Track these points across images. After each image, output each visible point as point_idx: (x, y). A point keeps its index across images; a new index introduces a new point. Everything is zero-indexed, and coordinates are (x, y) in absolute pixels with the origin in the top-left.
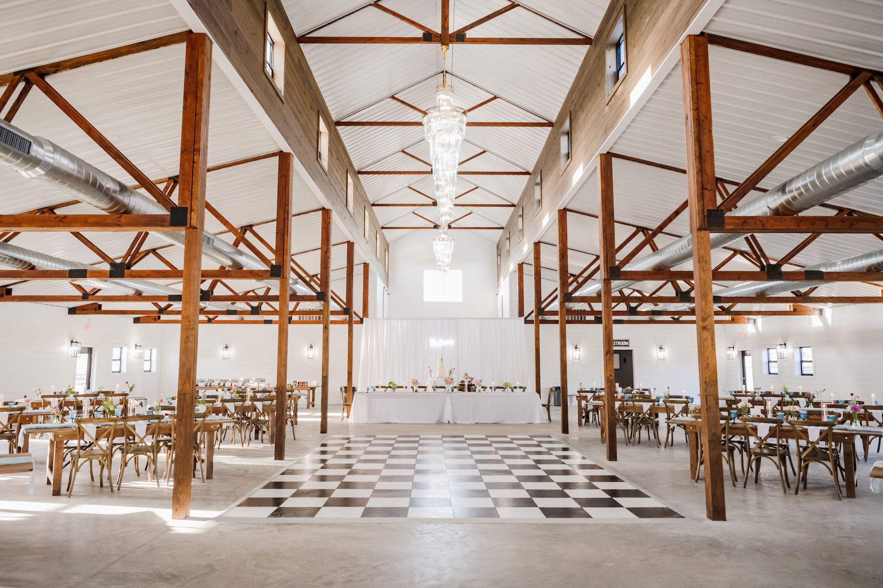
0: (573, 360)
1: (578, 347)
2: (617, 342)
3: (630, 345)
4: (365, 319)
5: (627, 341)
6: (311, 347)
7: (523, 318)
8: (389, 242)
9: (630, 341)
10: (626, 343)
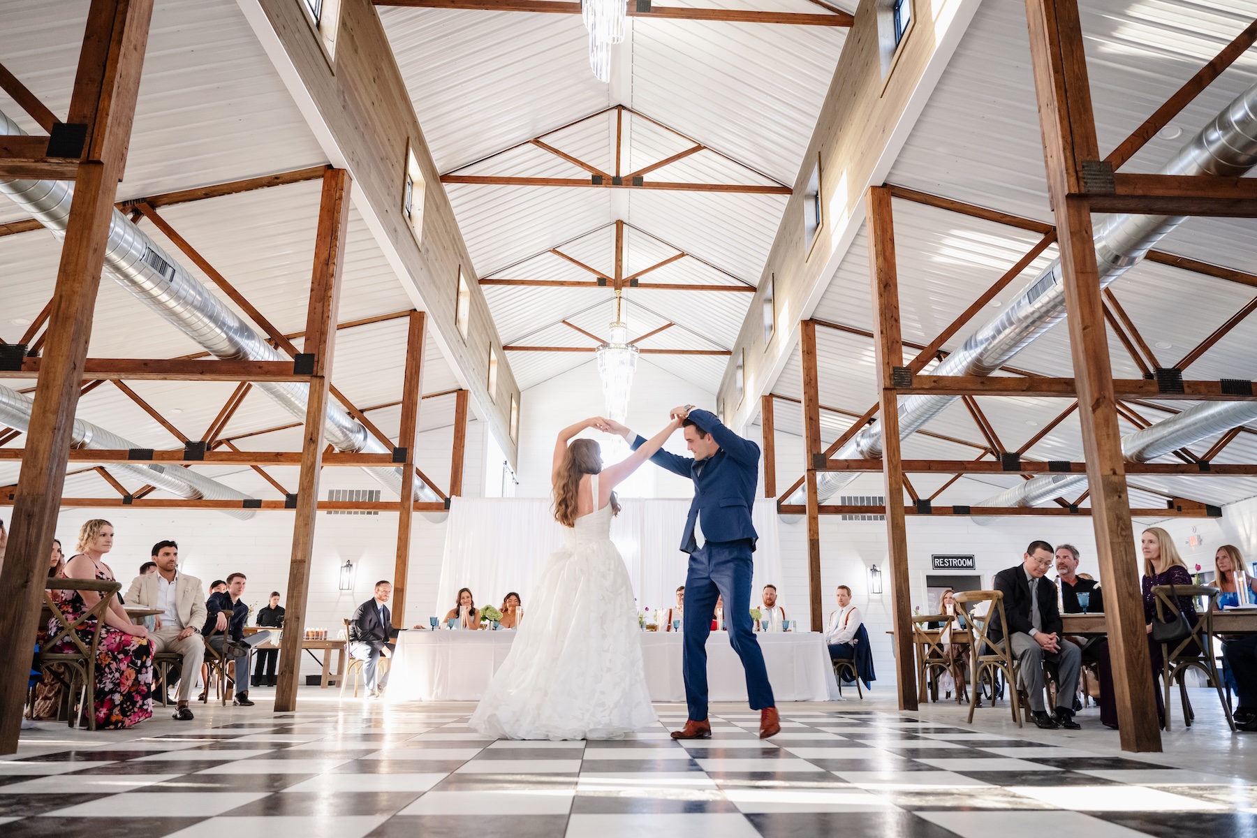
0: (869, 596)
1: (878, 569)
2: (951, 560)
3: (977, 566)
4: (454, 498)
5: (970, 558)
6: (349, 565)
7: (773, 501)
8: (520, 387)
9: (976, 558)
10: (969, 563)
